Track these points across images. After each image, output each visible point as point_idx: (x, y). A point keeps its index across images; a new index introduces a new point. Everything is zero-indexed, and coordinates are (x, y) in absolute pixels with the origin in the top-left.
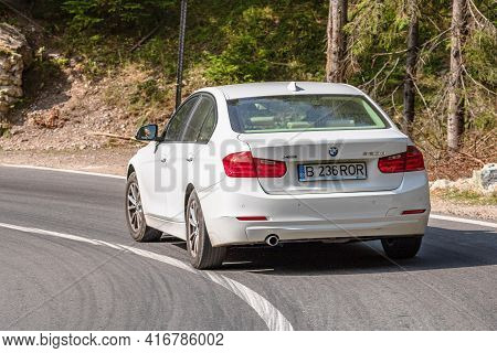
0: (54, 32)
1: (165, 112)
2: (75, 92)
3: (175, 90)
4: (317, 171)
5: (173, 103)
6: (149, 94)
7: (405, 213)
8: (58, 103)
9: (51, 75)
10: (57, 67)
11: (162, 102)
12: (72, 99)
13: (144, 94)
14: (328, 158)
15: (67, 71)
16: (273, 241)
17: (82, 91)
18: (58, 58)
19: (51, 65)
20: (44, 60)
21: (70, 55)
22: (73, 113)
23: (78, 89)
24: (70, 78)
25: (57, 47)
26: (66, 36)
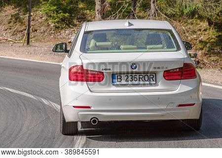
1: (23, 27)
3: (28, 18)
5: (27, 23)
6: (16, 19)
7: (180, 106)
11: (22, 23)
13: (14, 20)
14: (130, 70)
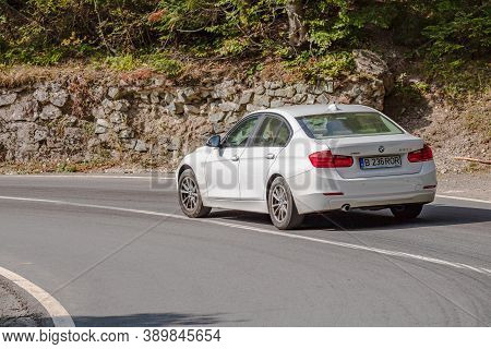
0: (414, 58)
2: (436, 117)
4: (371, 162)
7: (425, 188)
8: (419, 128)
9: (412, 100)
10: (418, 92)
12: (433, 124)
15: (428, 96)
16: (347, 208)
17: (443, 116)
18: (419, 84)
19: (411, 90)
20: (405, 85)
21: (430, 81)
22: (434, 138)
23: (439, 113)
24: (431, 103)
25: (418, 73)
26: (426, 61)
